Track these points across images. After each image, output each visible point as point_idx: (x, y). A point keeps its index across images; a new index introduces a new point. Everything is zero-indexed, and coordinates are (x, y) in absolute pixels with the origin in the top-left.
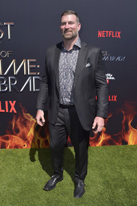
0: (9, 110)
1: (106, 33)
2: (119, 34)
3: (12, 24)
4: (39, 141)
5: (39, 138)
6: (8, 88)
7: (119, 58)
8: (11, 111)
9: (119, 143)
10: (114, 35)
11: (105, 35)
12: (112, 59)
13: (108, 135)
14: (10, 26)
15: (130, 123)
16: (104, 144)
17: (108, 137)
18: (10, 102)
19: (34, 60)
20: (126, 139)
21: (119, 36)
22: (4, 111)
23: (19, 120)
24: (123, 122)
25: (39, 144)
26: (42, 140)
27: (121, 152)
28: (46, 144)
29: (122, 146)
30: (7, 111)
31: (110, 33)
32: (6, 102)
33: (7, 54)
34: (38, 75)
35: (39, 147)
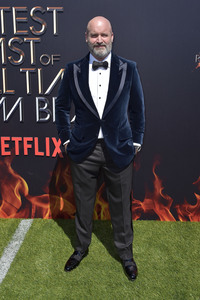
0: (51, 152)
3: (61, 9)
4: (99, 207)
5: (101, 203)
6: (51, 117)
8: (54, 155)
14: (58, 12)
18: (54, 139)
22: (42, 154)
23: (67, 170)
25: (99, 213)
26: (104, 206)
30: (48, 154)
32: (47, 139)
33: (51, 60)
35: (99, 218)
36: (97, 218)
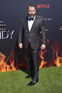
1: (41, 6)
2: (48, 6)
4: (6, 67)
5: (7, 66)
7: (49, 19)
9: (52, 66)
10: (46, 7)
11: (41, 7)
12: (45, 20)
13: (45, 61)
15: (57, 54)
16: (43, 66)
17: (45, 63)
19: (2, 22)
20: (55, 63)
21: (48, 7)
24: (53, 53)
25: (6, 69)
26: (8, 67)
27: (53, 71)
28: (10, 69)
29: (53, 67)
31: (43, 6)
34: (5, 30)
35: (7, 71)
36: (6, 71)
